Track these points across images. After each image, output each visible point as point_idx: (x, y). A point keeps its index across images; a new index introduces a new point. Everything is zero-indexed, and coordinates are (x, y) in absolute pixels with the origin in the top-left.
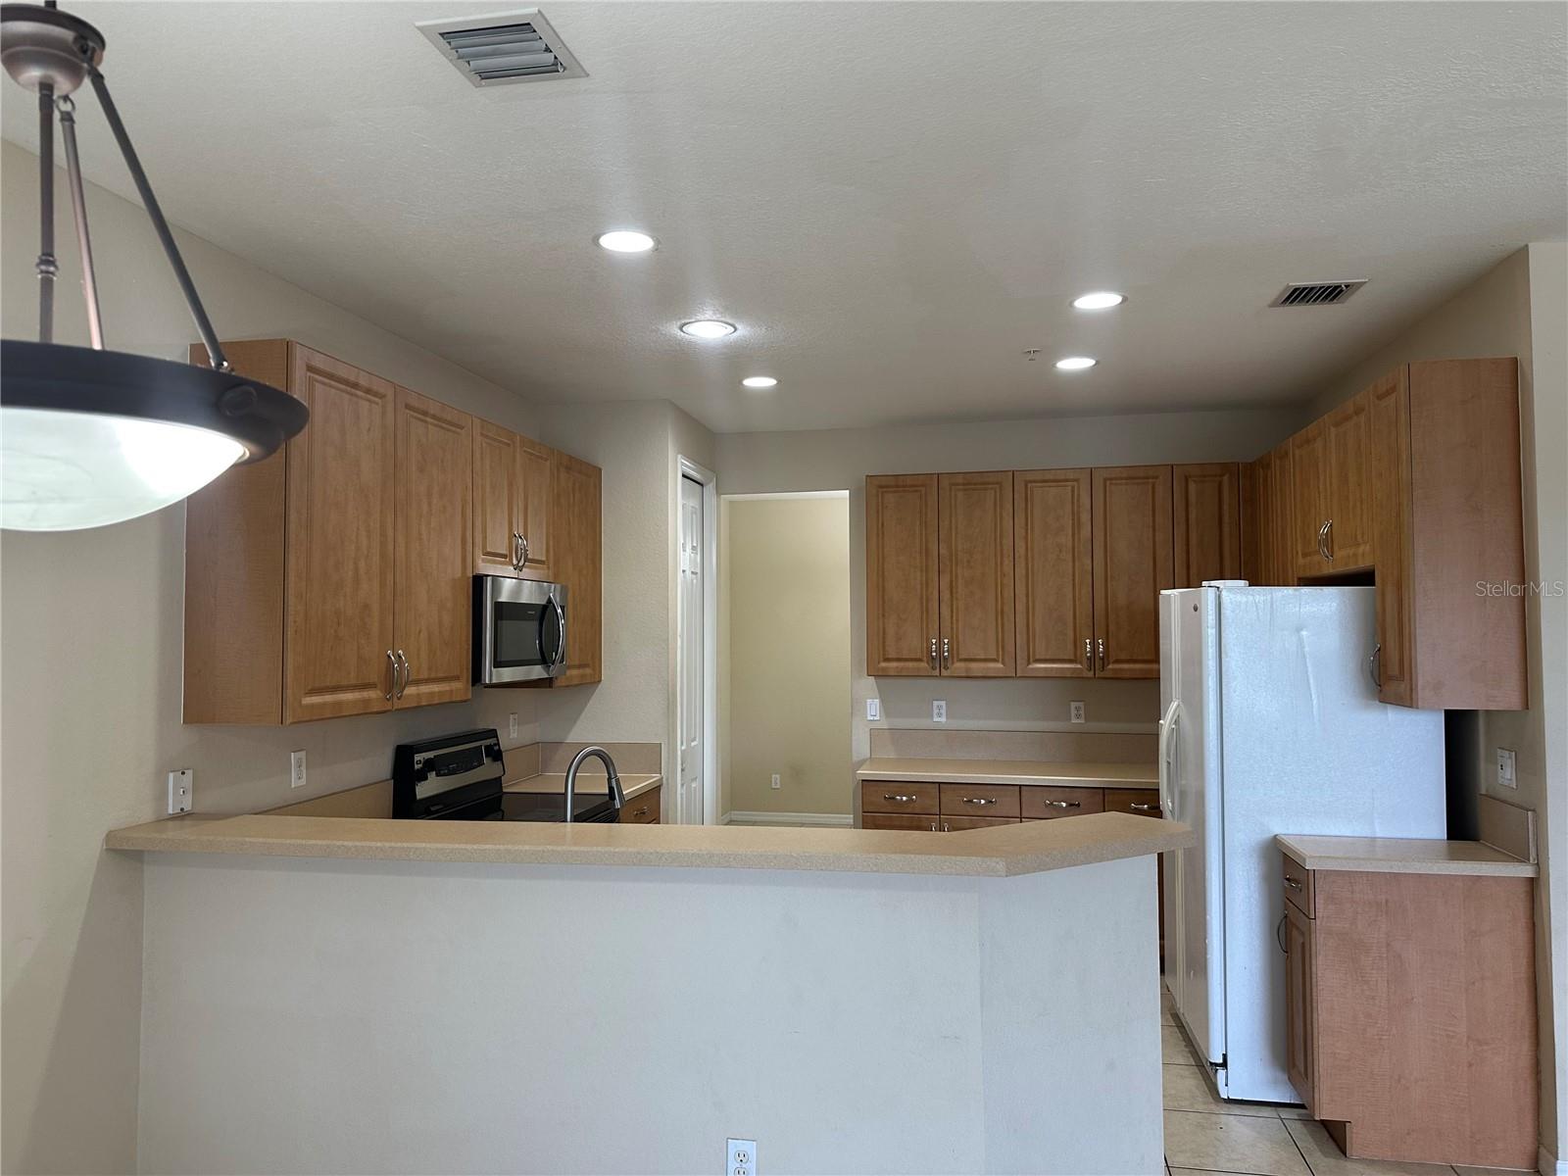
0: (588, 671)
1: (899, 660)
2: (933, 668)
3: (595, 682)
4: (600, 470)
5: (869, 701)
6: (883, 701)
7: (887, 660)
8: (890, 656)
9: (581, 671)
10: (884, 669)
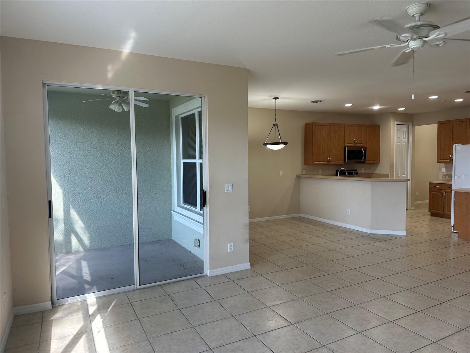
0: (375, 161)
1: (443, 160)
2: (450, 161)
3: (378, 163)
4: (380, 126)
5: (443, 168)
6: (446, 169)
7: (441, 160)
8: (441, 159)
9: (373, 161)
10: (440, 161)
